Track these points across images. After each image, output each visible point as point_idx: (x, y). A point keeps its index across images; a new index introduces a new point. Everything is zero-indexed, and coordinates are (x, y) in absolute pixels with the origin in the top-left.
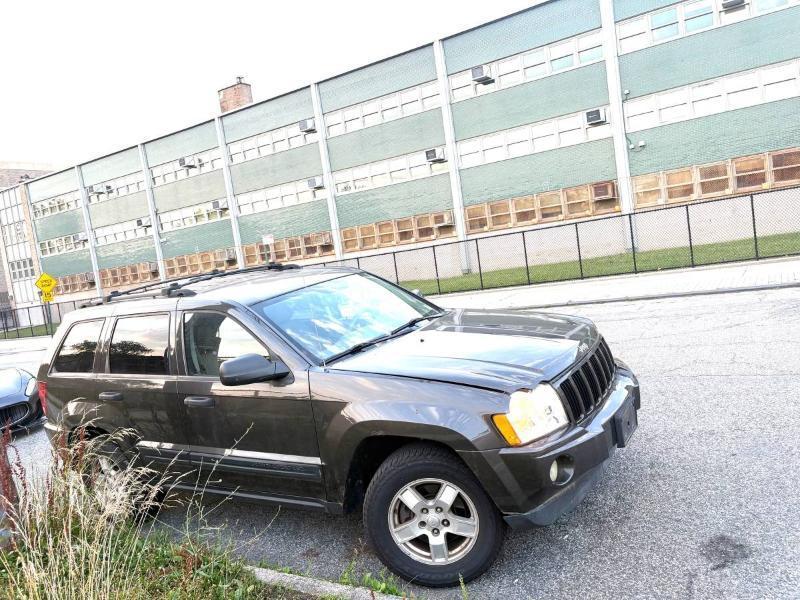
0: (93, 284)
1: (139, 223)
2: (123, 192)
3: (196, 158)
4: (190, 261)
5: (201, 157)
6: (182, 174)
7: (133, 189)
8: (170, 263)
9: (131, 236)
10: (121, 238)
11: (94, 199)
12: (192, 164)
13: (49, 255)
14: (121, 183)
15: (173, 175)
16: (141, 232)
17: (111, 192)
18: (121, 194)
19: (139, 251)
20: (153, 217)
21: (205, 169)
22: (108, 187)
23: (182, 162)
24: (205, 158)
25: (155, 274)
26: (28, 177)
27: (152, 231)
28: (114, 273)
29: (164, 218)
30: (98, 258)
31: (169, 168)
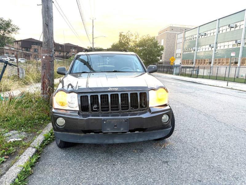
0: (193, 63)
1: (210, 46)
2: (209, 35)
3: (235, 24)
4: (222, 60)
5: (237, 24)
6: (229, 30)
7: (212, 34)
8: (216, 60)
9: (207, 50)
10: (204, 50)
11: (200, 37)
12: (233, 26)
13: (185, 53)
14: (209, 32)
15: (225, 30)
16: (210, 49)
17: (206, 35)
18: (211, 35)
19: (208, 55)
20: (215, 44)
21: (237, 29)
22: (205, 34)
23: (229, 25)
24: (238, 24)
25: (210, 63)
26: (186, 30)
27: (213, 49)
28: (199, 61)
29: (219, 45)
30: (196, 56)
31: (224, 28)
